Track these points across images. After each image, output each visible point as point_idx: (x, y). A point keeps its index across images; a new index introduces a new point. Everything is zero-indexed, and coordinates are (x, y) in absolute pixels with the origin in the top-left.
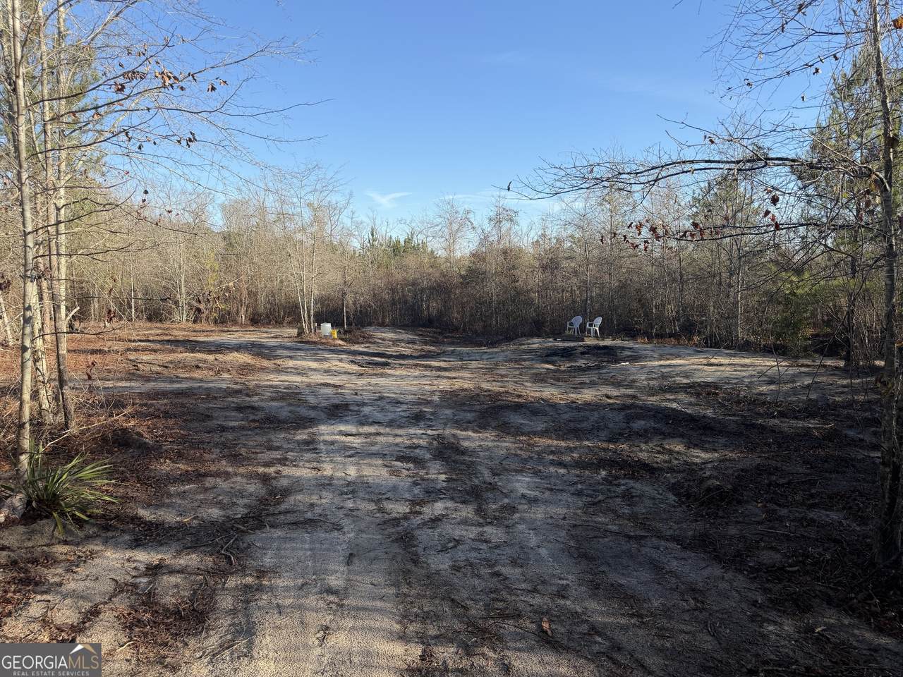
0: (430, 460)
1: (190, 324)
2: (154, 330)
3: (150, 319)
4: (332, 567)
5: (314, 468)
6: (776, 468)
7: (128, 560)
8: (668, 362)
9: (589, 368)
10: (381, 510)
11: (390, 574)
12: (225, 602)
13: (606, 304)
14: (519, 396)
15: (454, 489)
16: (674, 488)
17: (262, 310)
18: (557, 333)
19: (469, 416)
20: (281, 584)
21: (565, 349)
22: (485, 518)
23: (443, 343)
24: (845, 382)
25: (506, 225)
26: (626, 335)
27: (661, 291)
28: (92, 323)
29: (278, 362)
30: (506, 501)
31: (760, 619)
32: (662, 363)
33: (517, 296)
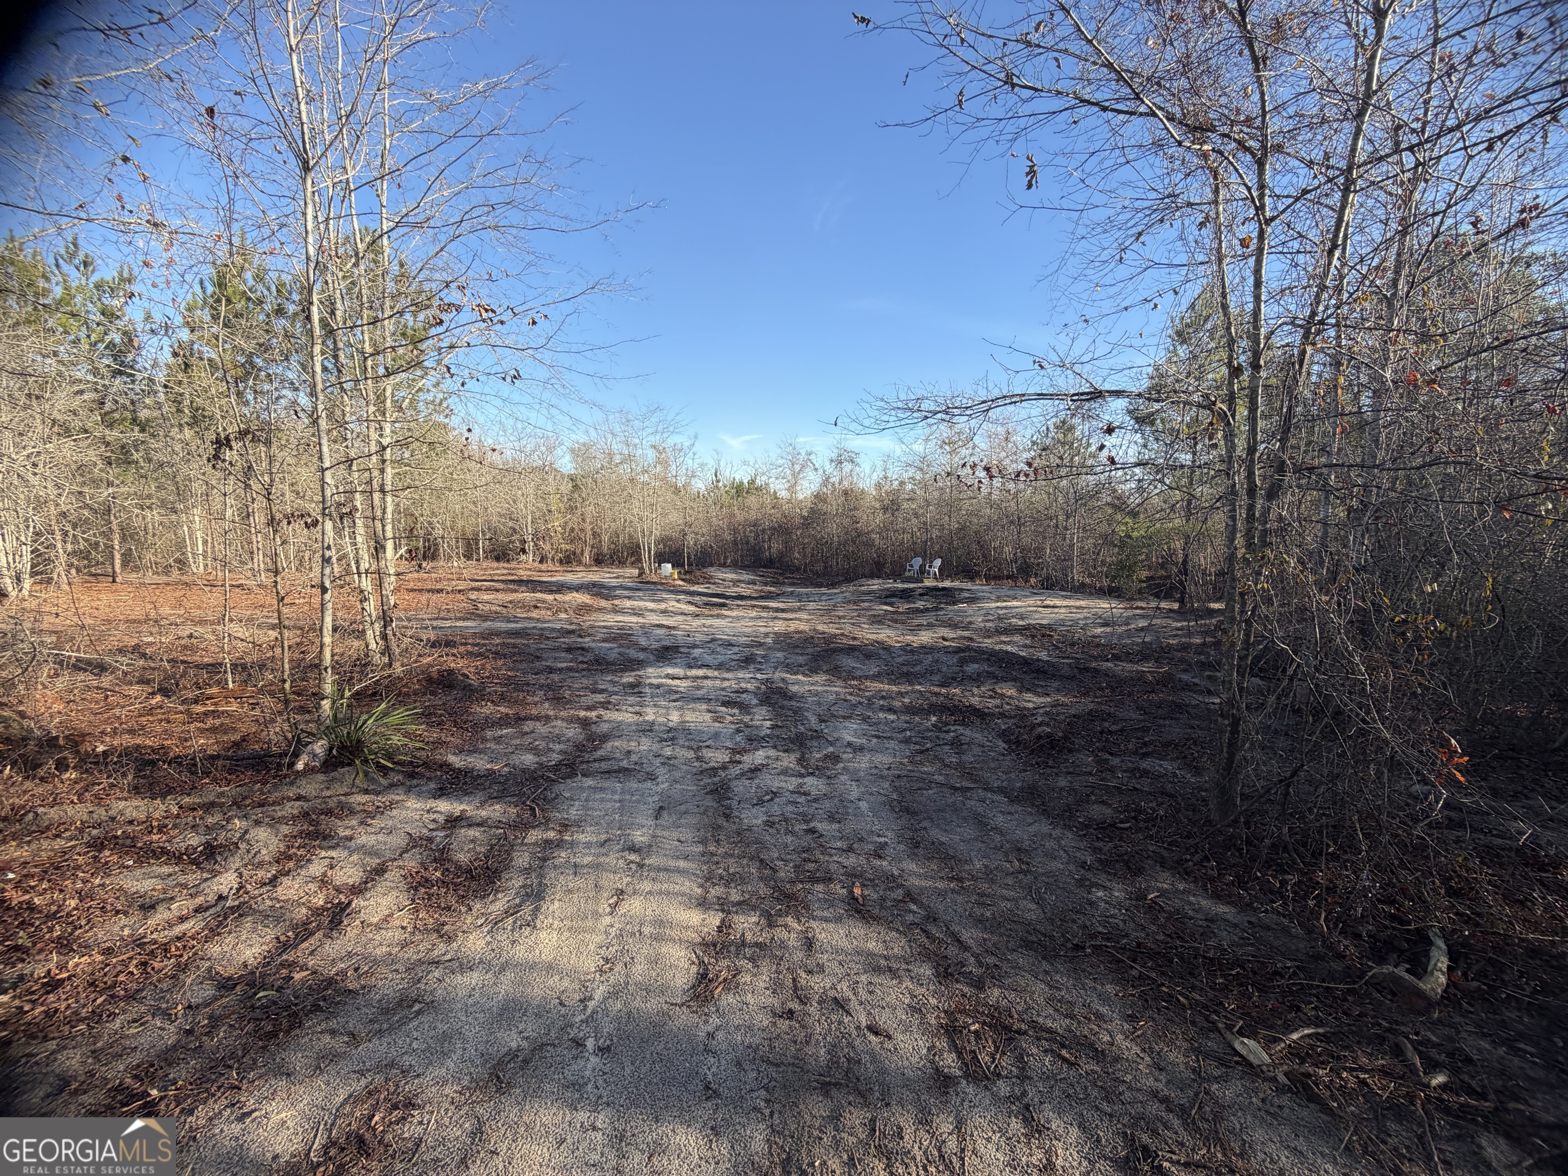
0: (756, 705)
1: (536, 564)
2: (500, 570)
3: (497, 559)
4: (640, 820)
5: (636, 713)
6: (1109, 714)
7: (428, 812)
8: (1004, 604)
9: (927, 610)
10: (699, 759)
11: (699, 830)
12: (522, 859)
13: (946, 546)
14: (855, 639)
15: (778, 737)
16: (1003, 735)
17: (605, 550)
18: (897, 574)
19: (801, 659)
20: (584, 840)
21: (904, 591)
22: (807, 768)
23: (784, 584)
24: (1179, 625)
25: (847, 467)
26: (965, 577)
27: (999, 534)
28: (441, 563)
29: (616, 602)
30: (831, 749)
31: (1087, 883)
32: (999, 604)
33: (858, 537)
